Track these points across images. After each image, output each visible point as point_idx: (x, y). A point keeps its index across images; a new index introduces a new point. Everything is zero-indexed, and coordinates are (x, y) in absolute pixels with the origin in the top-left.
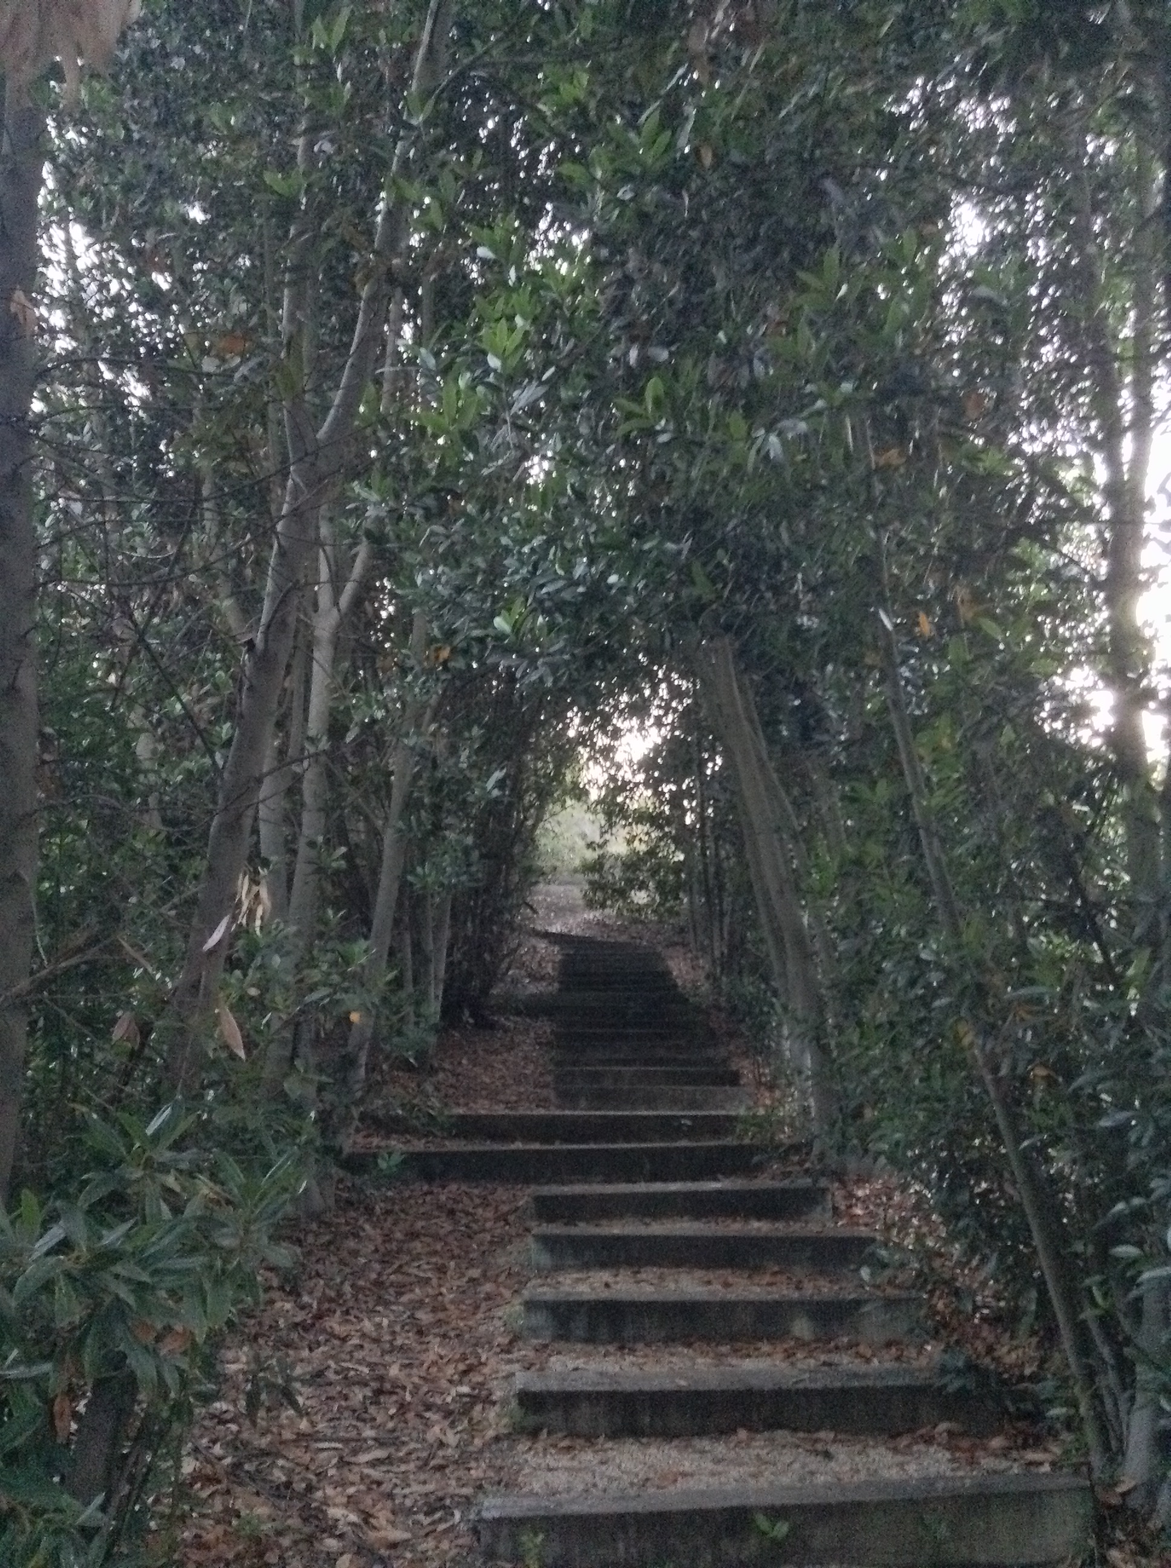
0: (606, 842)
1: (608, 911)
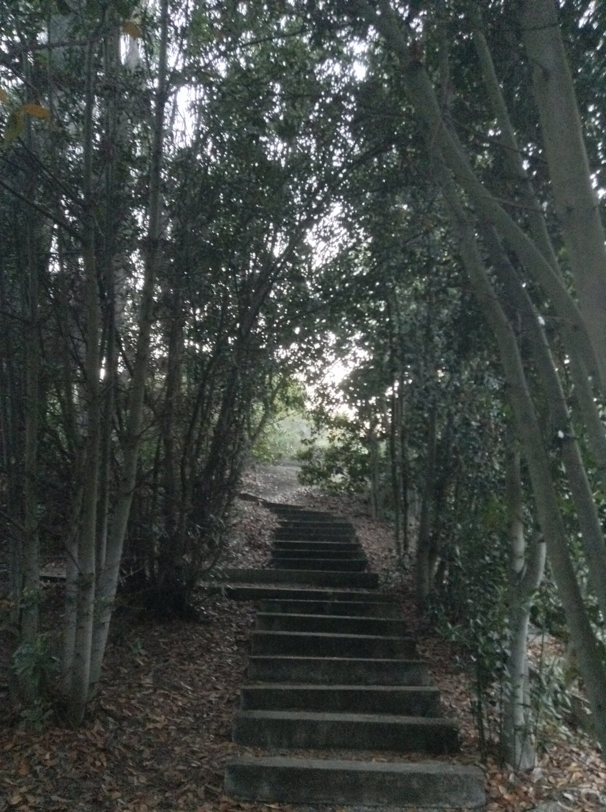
1: (314, 487)
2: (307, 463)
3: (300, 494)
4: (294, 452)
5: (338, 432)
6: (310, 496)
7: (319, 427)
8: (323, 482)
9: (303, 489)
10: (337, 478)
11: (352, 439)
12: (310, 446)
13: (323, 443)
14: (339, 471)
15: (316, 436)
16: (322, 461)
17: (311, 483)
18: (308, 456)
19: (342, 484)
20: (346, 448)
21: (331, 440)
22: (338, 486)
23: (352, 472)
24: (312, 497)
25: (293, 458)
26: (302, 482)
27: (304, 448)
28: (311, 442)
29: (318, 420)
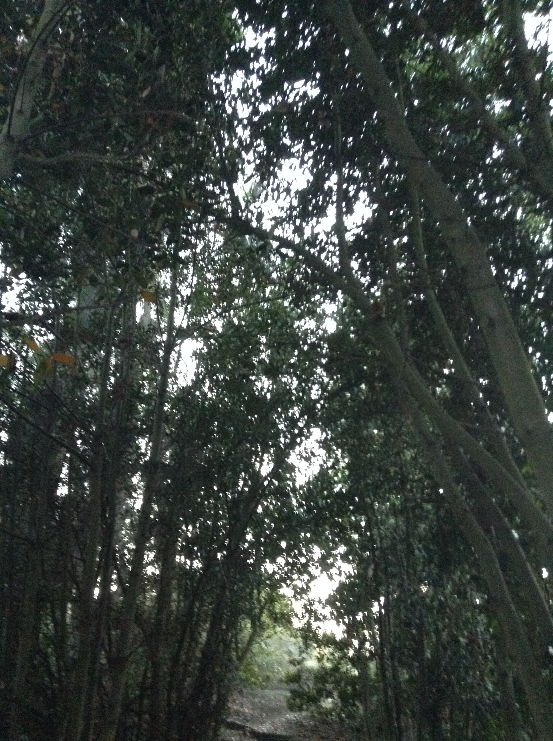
0: (303, 659)
1: (304, 713)
2: (295, 686)
3: (289, 722)
4: (283, 674)
5: (327, 651)
6: (299, 724)
7: (307, 646)
8: (313, 708)
9: (292, 716)
10: (328, 703)
11: (341, 658)
12: (298, 667)
13: (312, 663)
14: (329, 695)
15: (304, 655)
16: (311, 684)
17: (300, 709)
18: (295, 678)
19: (333, 710)
20: (336, 669)
21: (320, 660)
22: (328, 712)
23: (343, 696)
24: (302, 725)
25: (281, 681)
26: (292, 708)
27: (293, 670)
28: (299, 663)
29: (306, 638)
